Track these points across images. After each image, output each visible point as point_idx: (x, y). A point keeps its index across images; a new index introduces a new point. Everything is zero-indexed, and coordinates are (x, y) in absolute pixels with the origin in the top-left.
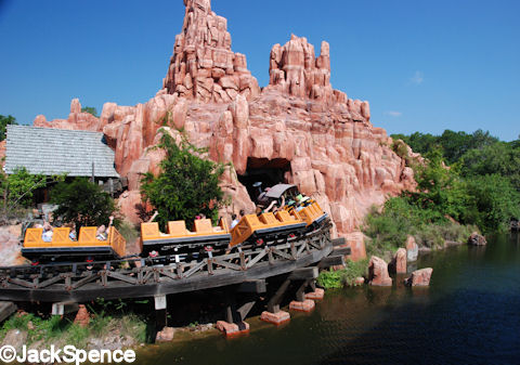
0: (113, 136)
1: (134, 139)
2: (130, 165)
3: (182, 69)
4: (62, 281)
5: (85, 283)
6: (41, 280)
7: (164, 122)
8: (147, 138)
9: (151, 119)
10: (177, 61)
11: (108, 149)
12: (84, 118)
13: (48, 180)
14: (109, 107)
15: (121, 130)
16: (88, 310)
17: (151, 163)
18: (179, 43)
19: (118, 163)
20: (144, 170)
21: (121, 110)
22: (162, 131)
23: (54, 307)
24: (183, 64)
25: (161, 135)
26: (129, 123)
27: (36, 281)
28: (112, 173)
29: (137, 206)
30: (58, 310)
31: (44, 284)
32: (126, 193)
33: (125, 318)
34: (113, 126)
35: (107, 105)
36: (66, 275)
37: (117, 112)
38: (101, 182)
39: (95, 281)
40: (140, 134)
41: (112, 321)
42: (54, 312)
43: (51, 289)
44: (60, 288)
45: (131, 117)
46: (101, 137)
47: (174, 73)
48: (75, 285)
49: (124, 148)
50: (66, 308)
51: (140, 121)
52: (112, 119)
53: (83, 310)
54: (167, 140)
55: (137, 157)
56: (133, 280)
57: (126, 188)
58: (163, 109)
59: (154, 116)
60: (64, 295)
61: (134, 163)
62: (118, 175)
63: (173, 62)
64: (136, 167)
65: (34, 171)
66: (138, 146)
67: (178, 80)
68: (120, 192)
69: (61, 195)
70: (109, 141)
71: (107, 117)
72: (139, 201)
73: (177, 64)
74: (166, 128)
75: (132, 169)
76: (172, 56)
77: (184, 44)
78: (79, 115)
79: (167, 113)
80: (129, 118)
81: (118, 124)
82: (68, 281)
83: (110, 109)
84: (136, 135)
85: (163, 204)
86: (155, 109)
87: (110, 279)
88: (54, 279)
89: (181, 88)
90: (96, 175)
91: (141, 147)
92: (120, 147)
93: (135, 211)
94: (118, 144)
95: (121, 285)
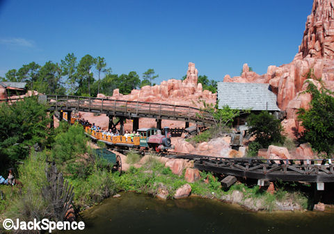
0: (276, 86)
1: (289, 87)
2: (287, 103)
3: (313, 39)
4: (261, 168)
5: (274, 170)
6: (250, 167)
7: (308, 75)
8: (298, 87)
9: (299, 74)
10: (309, 33)
11: (273, 94)
12: (251, 75)
13: (241, 112)
14: (271, 68)
15: (281, 82)
16: (275, 186)
17: (302, 102)
18: (310, 21)
19: (280, 102)
20: (297, 106)
21: (279, 70)
22: (308, 82)
23: (259, 181)
24: (313, 35)
25: (307, 84)
26: (286, 78)
27: (247, 167)
28: (275, 108)
29: (293, 129)
30: (261, 183)
31: (251, 169)
32: (285, 121)
33: (295, 193)
34: (275, 80)
35: (270, 67)
36: (263, 165)
37: (277, 71)
38: (271, 114)
39: (279, 170)
40: (293, 84)
41: (287, 194)
42: (259, 184)
43: (255, 172)
44: (260, 172)
45: (287, 75)
46: (268, 87)
47: (307, 42)
48: (268, 171)
49: (283, 93)
50: (265, 182)
51: (292, 76)
52: (274, 76)
53: (272, 186)
54: (311, 87)
55: (291, 98)
56: (302, 171)
57: (285, 118)
58: (308, 68)
59: (301, 72)
60: (262, 176)
61: (290, 102)
62: (279, 110)
63: (306, 34)
64: (292, 105)
65: (233, 107)
66: (292, 91)
67: (310, 46)
68: (282, 120)
69: (253, 121)
70: (273, 89)
71: (271, 74)
72: (294, 126)
73: (309, 35)
74: (310, 80)
75: (289, 106)
76: (305, 31)
77: (313, 21)
78: (248, 73)
79: (310, 70)
80: (286, 75)
81: (279, 78)
82: (264, 168)
83: (272, 70)
84: (291, 85)
85: (313, 128)
86: (302, 68)
87: (288, 170)
88: (257, 167)
89: (312, 51)
90: (268, 109)
91: (294, 93)
92: (280, 92)
93: (292, 131)
94: (279, 90)
95: (295, 174)
